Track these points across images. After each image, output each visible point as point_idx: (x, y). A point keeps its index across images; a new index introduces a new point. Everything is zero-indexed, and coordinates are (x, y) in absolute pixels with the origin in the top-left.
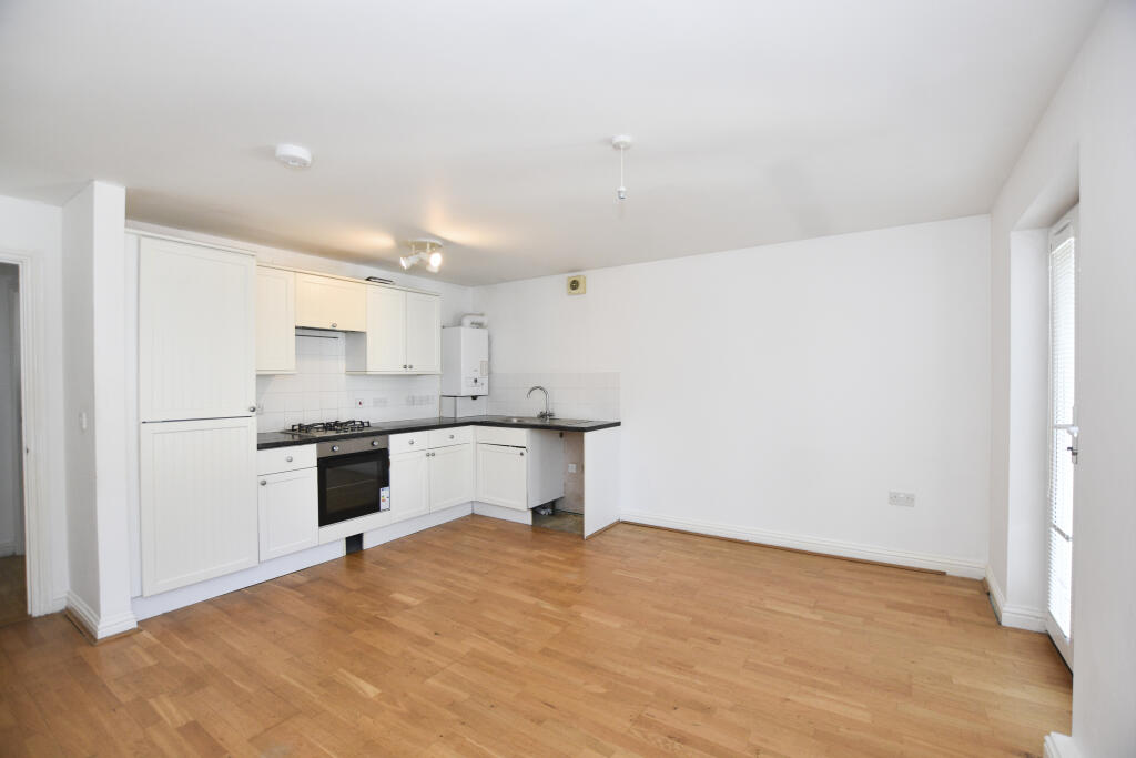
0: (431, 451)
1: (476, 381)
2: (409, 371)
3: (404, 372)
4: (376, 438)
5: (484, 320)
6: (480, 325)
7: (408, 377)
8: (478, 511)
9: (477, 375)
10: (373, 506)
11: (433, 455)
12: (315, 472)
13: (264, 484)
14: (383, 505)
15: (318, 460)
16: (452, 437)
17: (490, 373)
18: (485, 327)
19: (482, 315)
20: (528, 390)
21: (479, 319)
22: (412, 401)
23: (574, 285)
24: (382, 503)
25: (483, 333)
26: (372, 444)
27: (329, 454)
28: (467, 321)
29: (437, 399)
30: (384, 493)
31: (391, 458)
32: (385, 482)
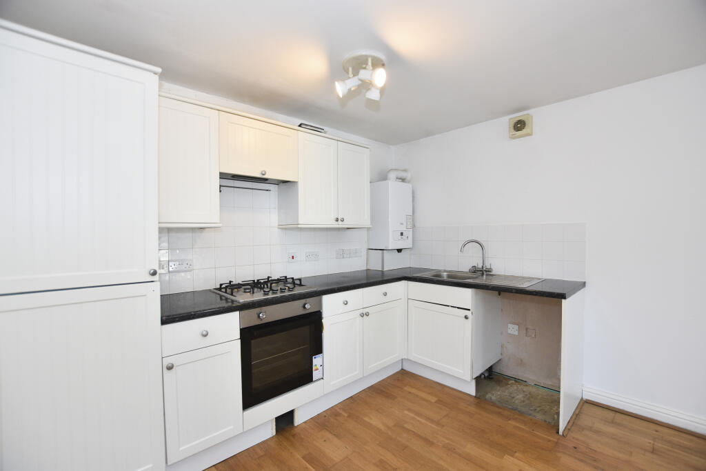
0: (365, 311)
1: (402, 234)
2: (340, 225)
3: (335, 225)
4: (308, 300)
5: (408, 175)
6: (403, 180)
7: (339, 231)
8: (408, 368)
9: (403, 229)
10: (305, 377)
11: (367, 314)
12: (237, 345)
13: (170, 368)
14: (316, 375)
15: (241, 330)
16: (385, 294)
17: (414, 226)
18: (409, 182)
19: (405, 171)
20: (461, 244)
21: (403, 175)
22: (342, 255)
23: (519, 125)
24: (314, 373)
25: (407, 187)
26: (304, 307)
27: (254, 322)
28: (392, 175)
29: (364, 252)
30: (317, 361)
31: (323, 321)
32: (318, 349)
